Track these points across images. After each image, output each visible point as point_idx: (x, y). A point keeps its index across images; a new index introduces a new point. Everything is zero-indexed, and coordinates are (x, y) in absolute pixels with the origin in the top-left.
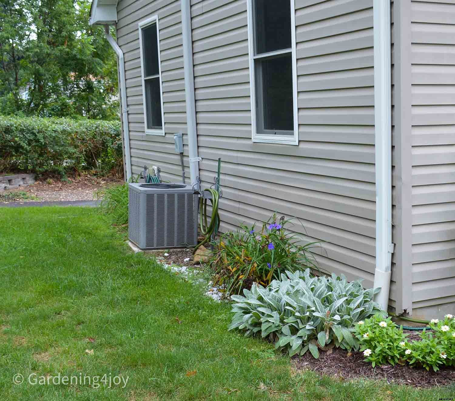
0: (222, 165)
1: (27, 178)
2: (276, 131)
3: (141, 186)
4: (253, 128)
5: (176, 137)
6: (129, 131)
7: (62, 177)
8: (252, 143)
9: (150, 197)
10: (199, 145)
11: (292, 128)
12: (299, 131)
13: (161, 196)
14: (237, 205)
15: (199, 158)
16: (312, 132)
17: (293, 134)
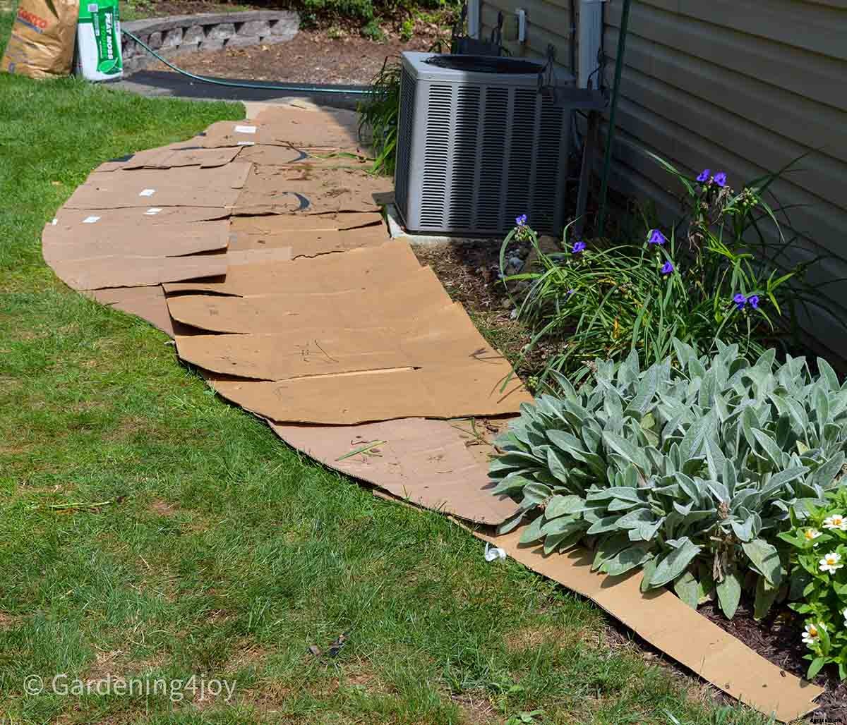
1: (282, 22)
3: (429, 62)
7: (365, 22)
9: (439, 93)
13: (469, 93)
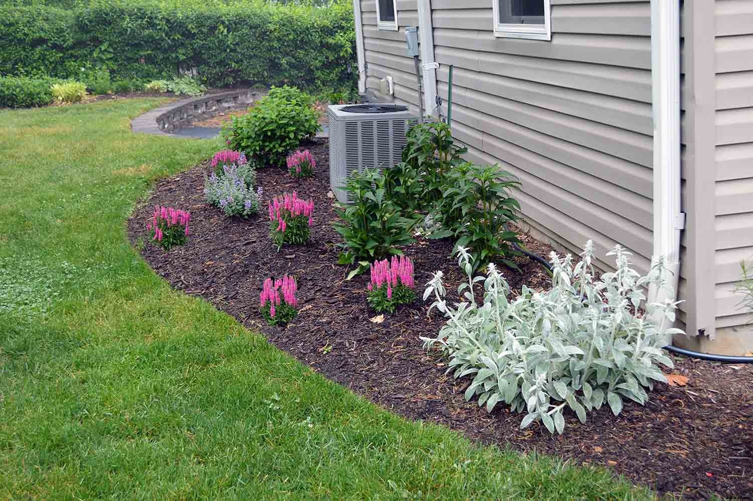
0: (454, 72)
2: (523, 17)
3: (343, 110)
4: (495, 14)
5: (407, 32)
6: (363, 25)
8: (495, 38)
9: (350, 126)
10: (435, 44)
11: (541, 12)
12: (552, 16)
13: (367, 125)
14: (479, 136)
15: (435, 63)
16: (569, 18)
17: (543, 22)
